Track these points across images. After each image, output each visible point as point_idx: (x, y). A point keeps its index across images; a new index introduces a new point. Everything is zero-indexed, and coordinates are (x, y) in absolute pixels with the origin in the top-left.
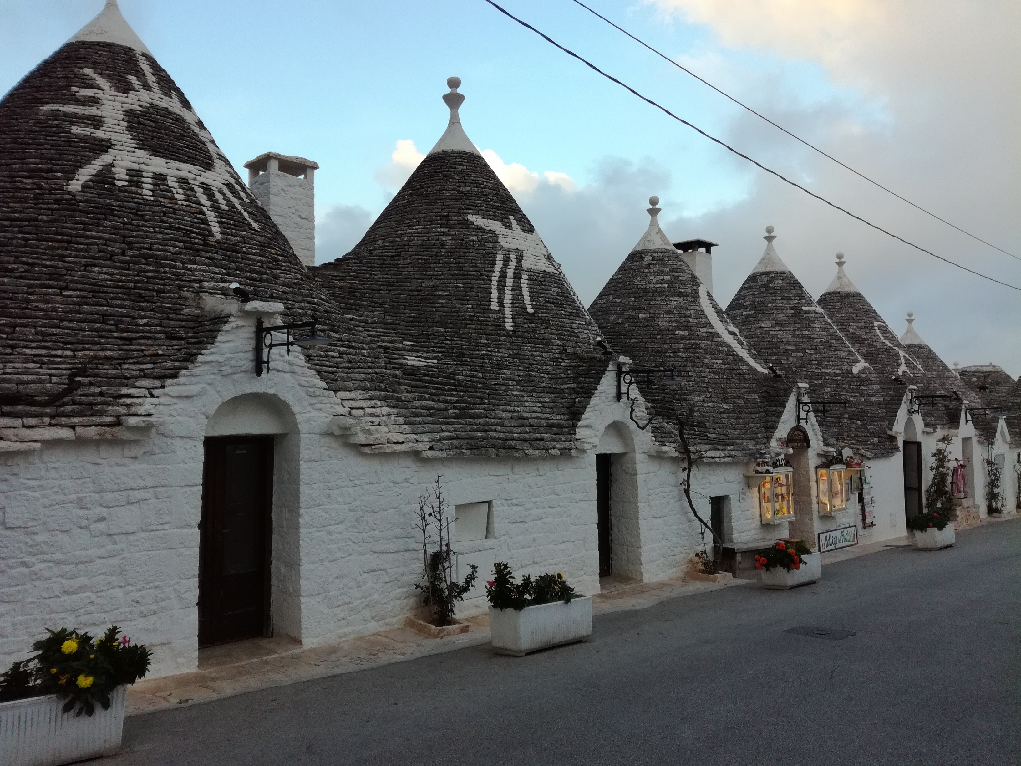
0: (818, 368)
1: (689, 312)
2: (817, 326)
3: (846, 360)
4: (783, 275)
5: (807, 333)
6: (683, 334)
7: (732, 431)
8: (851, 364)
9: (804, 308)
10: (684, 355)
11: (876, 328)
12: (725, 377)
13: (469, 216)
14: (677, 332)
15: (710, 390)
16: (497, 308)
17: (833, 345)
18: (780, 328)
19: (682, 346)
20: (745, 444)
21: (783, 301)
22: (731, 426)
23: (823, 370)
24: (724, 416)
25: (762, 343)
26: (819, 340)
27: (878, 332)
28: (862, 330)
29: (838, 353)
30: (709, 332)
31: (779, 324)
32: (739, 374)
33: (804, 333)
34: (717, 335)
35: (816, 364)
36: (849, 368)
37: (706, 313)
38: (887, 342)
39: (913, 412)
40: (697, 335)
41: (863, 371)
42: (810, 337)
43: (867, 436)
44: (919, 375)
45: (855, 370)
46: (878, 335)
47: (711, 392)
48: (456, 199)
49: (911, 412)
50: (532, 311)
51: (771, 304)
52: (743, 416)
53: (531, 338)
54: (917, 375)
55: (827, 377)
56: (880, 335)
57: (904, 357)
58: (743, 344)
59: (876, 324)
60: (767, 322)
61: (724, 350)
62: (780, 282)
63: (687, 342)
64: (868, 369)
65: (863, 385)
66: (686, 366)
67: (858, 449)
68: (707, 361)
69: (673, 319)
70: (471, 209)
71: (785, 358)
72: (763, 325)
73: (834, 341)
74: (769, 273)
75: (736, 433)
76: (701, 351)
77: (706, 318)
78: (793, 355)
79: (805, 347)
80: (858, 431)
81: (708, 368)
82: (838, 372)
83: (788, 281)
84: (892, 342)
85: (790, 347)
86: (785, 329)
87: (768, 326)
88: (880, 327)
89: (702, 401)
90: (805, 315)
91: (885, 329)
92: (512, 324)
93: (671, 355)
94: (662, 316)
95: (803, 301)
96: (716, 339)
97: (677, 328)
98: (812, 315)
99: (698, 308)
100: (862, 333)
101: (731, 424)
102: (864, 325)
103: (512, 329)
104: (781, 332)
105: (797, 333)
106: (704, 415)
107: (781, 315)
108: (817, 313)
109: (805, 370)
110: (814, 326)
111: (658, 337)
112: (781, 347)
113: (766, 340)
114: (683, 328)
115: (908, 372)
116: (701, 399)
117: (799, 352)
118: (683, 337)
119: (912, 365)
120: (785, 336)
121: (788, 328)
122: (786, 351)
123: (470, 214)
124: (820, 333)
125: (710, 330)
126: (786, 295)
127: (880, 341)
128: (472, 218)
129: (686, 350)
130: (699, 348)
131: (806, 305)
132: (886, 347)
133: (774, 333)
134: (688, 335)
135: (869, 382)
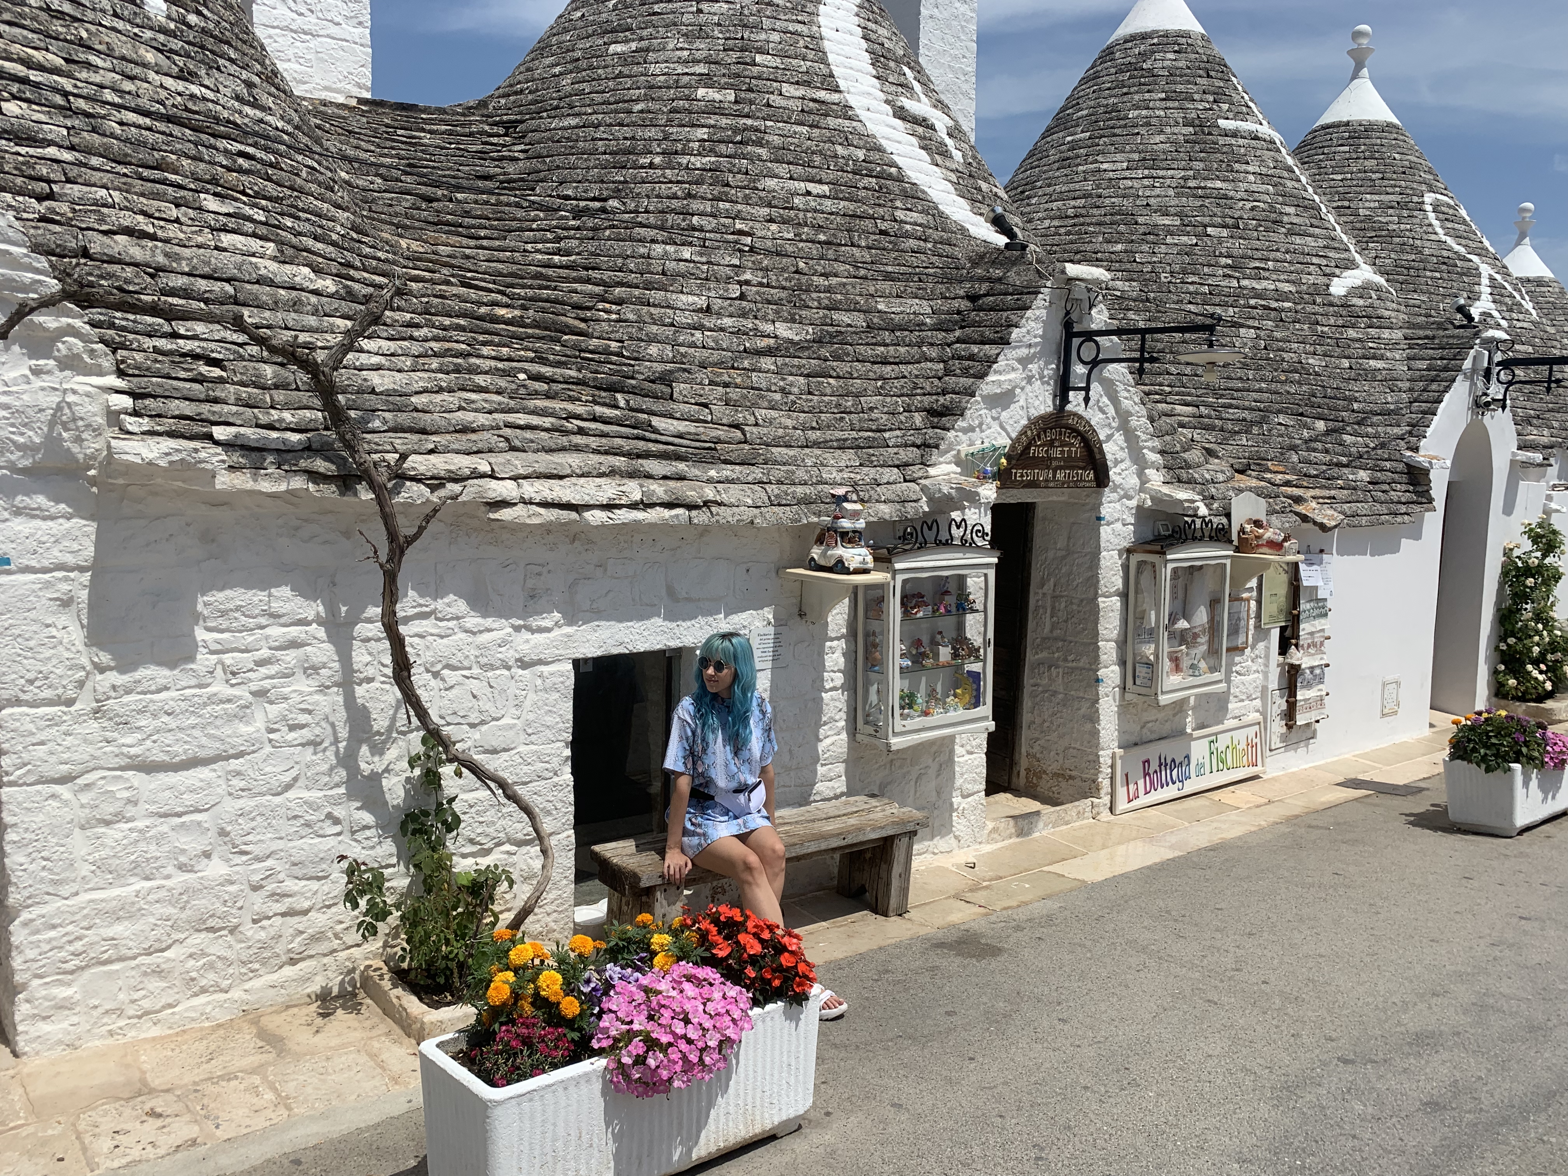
0: (1230, 276)
1: (763, 36)
2: (1250, 169)
3: (1315, 260)
4: (1184, 40)
5: (1219, 184)
6: (717, 97)
7: (774, 413)
8: (1328, 270)
9: (1221, 122)
10: (697, 162)
11: (1429, 208)
12: (822, 237)
14: (701, 92)
15: (748, 276)
17: (1286, 219)
18: (1146, 172)
19: (702, 133)
20: (809, 462)
21: (1170, 104)
22: (778, 396)
23: (1245, 283)
24: (767, 363)
25: (1095, 211)
26: (1249, 205)
27: (1432, 216)
28: (1391, 211)
29: (1298, 240)
30: (814, 100)
31: (1150, 161)
32: (883, 233)
33: (1209, 184)
34: (846, 111)
35: (1227, 266)
36: (1322, 280)
37: (827, 45)
38: (1450, 241)
39: (1487, 404)
40: (768, 105)
41: (1363, 290)
42: (1226, 197)
43: (1339, 465)
44: (1525, 325)
45: (1338, 288)
46: (1430, 225)
47: (747, 283)
49: (1480, 405)
51: (1136, 113)
52: (843, 368)
54: (1519, 324)
55: (1252, 302)
56: (1436, 223)
57: (1492, 279)
58: (945, 154)
59: (1429, 198)
60: (1119, 157)
61: (849, 157)
62: (1171, 56)
63: (724, 121)
64: (1378, 289)
65: (1353, 326)
66: (694, 197)
67: (1298, 500)
68: (771, 183)
69: (698, 55)
71: (1145, 247)
72: (1105, 166)
73: (1291, 210)
74: (1144, 36)
75: (789, 423)
76: (763, 152)
77: (824, 61)
78: (1169, 240)
79: (1207, 220)
80: (1315, 450)
81: (770, 205)
82: (1287, 287)
83: (1193, 56)
84: (1463, 242)
85: (1167, 221)
86: (1161, 173)
87: (1119, 166)
88: (1437, 208)
89: (700, 310)
90: (1222, 141)
91: (1451, 211)
93: (657, 160)
94: (671, 46)
95: (1225, 107)
96: (832, 122)
97: (707, 80)
98: (1241, 142)
99: (799, 28)
100: (1391, 220)
101: (783, 390)
102: (1398, 198)
104: (1146, 182)
105: (1192, 183)
106: (684, 355)
107: (1158, 138)
108: (1256, 138)
109: (1195, 279)
110: (1244, 167)
111: (640, 106)
112: (1140, 220)
113: (1107, 201)
114: (724, 80)
115: (1496, 314)
116: (702, 302)
117: (1188, 234)
118: (716, 109)
119: (1508, 300)
120: (1157, 191)
121: (1170, 173)
122: (1153, 231)
124: (1254, 187)
125: (822, 95)
126: (1180, 88)
127: (1433, 237)
129: (708, 147)
130: (759, 143)
131: (1230, 115)
132: (1445, 253)
133: (1129, 183)
134: (736, 102)
135: (1375, 320)
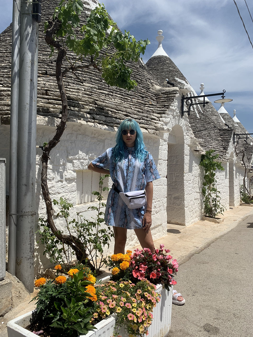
13: (175, 78)
16: (193, 110)
48: (169, 72)
50: (202, 112)
53: (205, 121)
70: (175, 76)
92: (199, 116)
103: (199, 117)
123: (175, 77)
128: (177, 79)
